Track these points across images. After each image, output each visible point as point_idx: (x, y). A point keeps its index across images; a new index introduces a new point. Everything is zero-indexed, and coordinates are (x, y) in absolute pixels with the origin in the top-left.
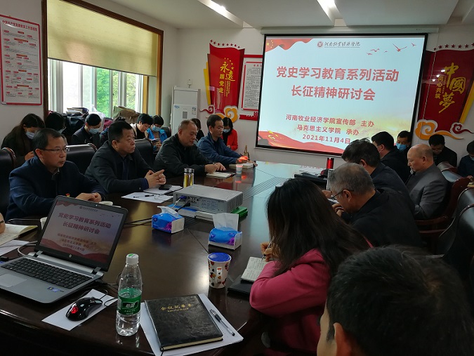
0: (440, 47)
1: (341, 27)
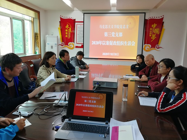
0: (150, 18)
1: (114, 10)
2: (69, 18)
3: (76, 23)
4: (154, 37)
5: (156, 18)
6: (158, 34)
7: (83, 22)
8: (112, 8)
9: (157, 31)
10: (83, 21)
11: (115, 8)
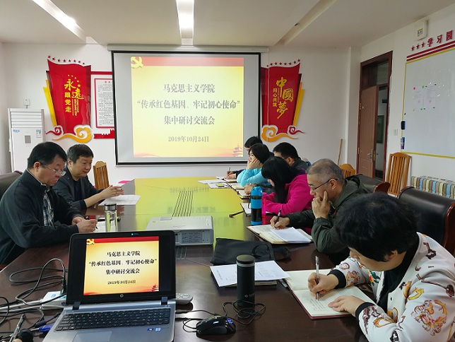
0: (271, 64)
1: (188, 45)
2: (72, 62)
3: (93, 77)
4: (282, 109)
5: (283, 66)
6: (291, 101)
7: (113, 73)
8: (183, 42)
9: (288, 94)
10: (111, 71)
11: (191, 42)
